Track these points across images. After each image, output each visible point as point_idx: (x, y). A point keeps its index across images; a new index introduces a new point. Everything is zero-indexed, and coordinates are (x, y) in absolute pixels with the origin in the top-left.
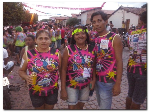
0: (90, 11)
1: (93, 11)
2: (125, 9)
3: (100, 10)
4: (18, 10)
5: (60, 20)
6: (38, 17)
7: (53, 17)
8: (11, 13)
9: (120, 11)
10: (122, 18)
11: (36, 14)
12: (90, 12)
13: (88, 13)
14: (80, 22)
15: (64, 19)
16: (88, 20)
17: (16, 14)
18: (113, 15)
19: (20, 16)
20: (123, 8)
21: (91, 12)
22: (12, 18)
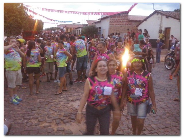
0: (114, 16)
1: (117, 16)
2: (164, 14)
3: (126, 15)
4: (17, 13)
5: (71, 28)
6: (43, 25)
7: (61, 25)
8: (8, 17)
9: (155, 16)
10: (159, 25)
11: (41, 21)
12: (113, 18)
13: (111, 19)
14: (100, 31)
15: (77, 27)
16: (110, 28)
17: (15, 19)
18: (145, 22)
19: (21, 22)
20: (160, 12)
21: (115, 18)
22: (9, 25)
